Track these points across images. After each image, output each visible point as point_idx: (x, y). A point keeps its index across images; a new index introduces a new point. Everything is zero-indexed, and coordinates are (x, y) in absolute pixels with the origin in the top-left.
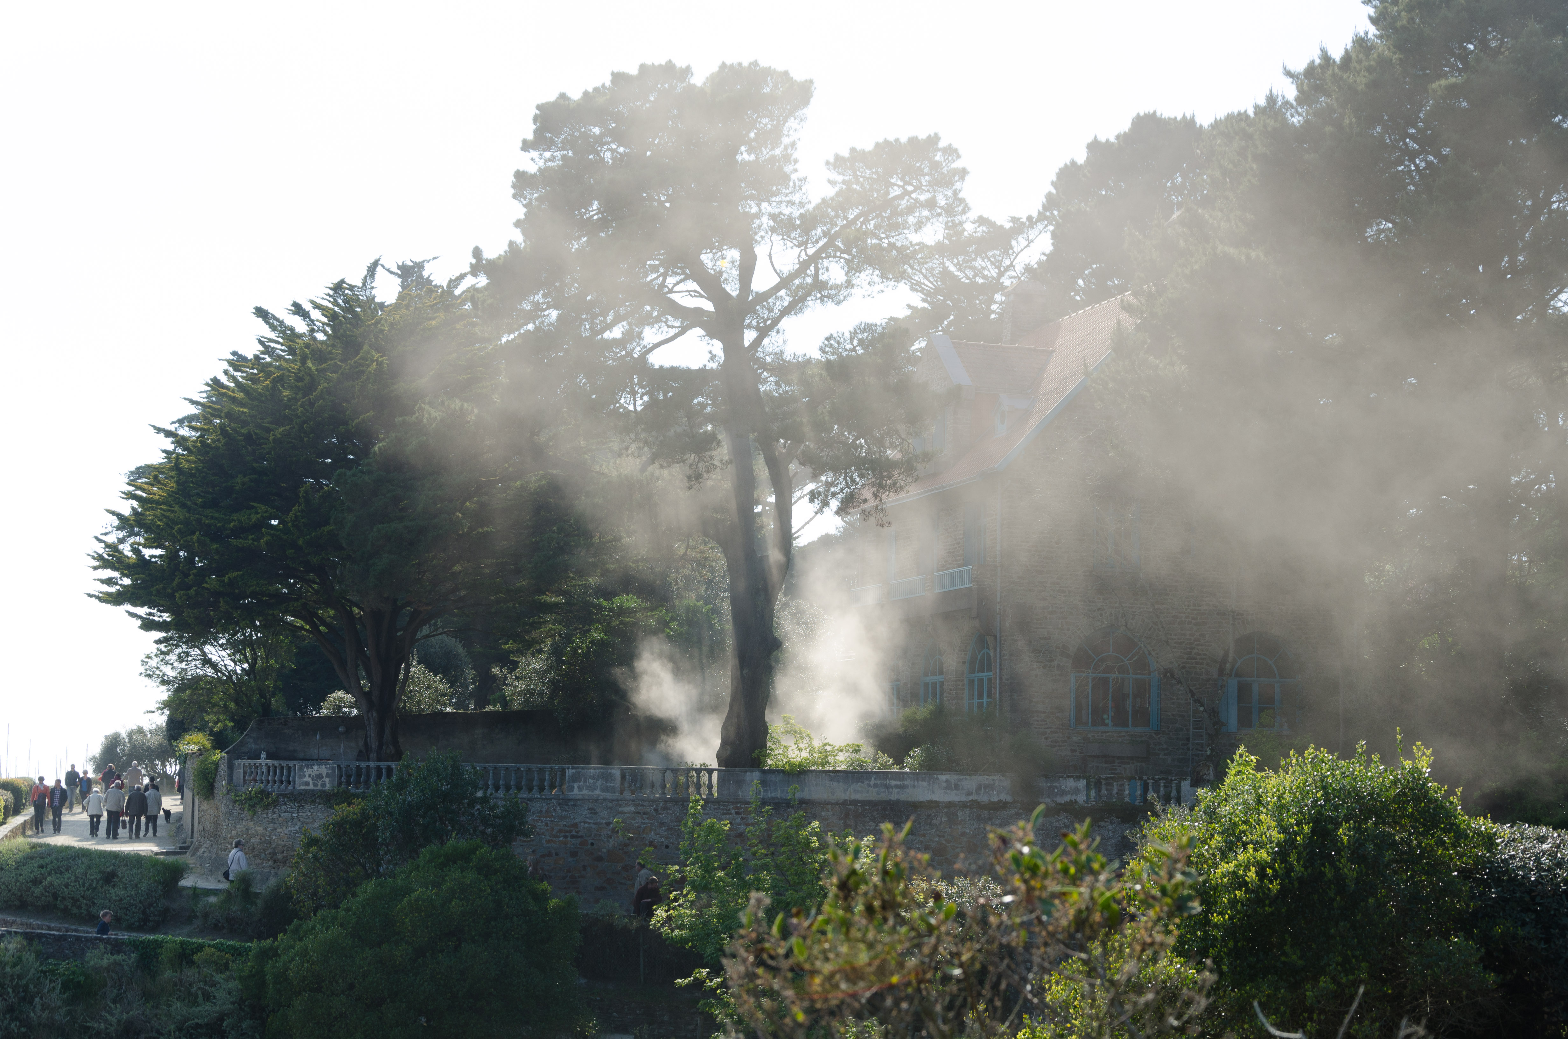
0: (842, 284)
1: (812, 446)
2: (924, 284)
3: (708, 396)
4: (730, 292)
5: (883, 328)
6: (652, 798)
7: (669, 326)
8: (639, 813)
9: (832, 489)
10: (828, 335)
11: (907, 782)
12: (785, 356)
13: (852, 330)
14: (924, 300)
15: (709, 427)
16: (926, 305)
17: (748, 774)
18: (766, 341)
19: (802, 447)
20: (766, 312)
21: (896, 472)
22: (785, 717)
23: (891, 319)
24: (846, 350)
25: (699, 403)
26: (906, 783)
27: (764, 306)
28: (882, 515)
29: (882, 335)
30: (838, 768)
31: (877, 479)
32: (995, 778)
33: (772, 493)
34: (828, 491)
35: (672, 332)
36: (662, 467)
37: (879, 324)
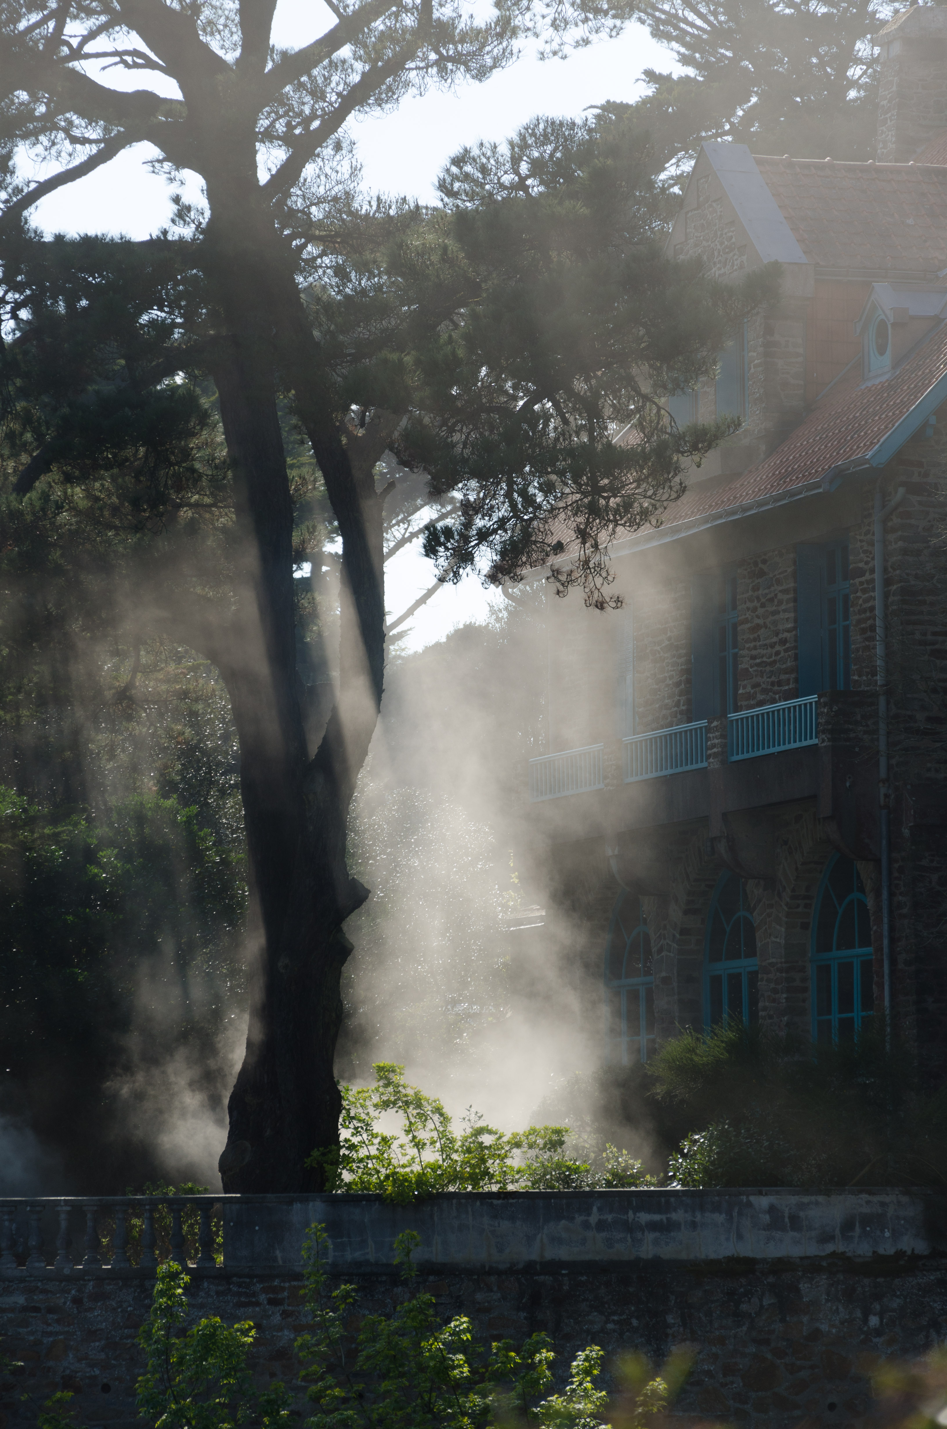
0: (489, 28)
1: (427, 420)
2: (686, 21)
3: (174, 305)
4: (220, 53)
5: (590, 131)
6: (67, 1271)
7: (75, 140)
8: (36, 1309)
9: (480, 522)
10: (456, 150)
11: (678, 1216)
12: (356, 205)
13: (516, 139)
14: (685, 60)
15: (179, 379)
16: (691, 72)
17: (297, 1206)
18: (309, 170)
19: (404, 422)
20: (308, 99)
21: (631, 476)
22: (381, 1069)
23: (609, 107)
24: (502, 186)
25: (153, 322)
26: (674, 1216)
27: (301, 86)
28: (599, 581)
29: (588, 149)
30: (511, 1187)
31: (585, 494)
32: (887, 1199)
33: (335, 531)
34: (468, 525)
35: (83, 153)
36: (68, 479)
37: (579, 121)
